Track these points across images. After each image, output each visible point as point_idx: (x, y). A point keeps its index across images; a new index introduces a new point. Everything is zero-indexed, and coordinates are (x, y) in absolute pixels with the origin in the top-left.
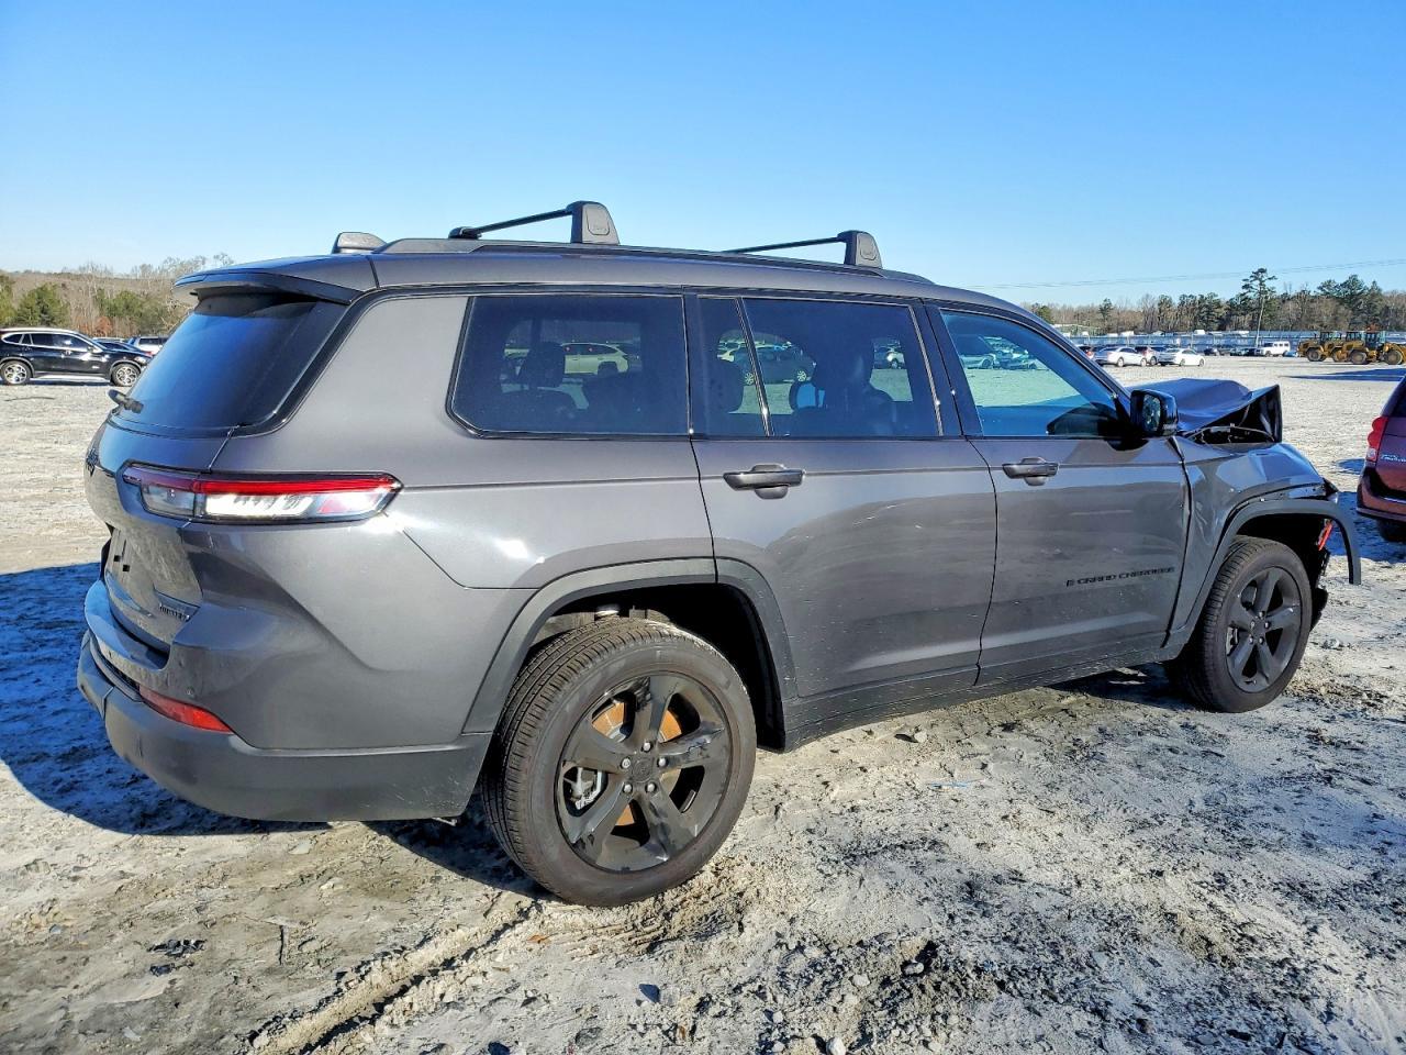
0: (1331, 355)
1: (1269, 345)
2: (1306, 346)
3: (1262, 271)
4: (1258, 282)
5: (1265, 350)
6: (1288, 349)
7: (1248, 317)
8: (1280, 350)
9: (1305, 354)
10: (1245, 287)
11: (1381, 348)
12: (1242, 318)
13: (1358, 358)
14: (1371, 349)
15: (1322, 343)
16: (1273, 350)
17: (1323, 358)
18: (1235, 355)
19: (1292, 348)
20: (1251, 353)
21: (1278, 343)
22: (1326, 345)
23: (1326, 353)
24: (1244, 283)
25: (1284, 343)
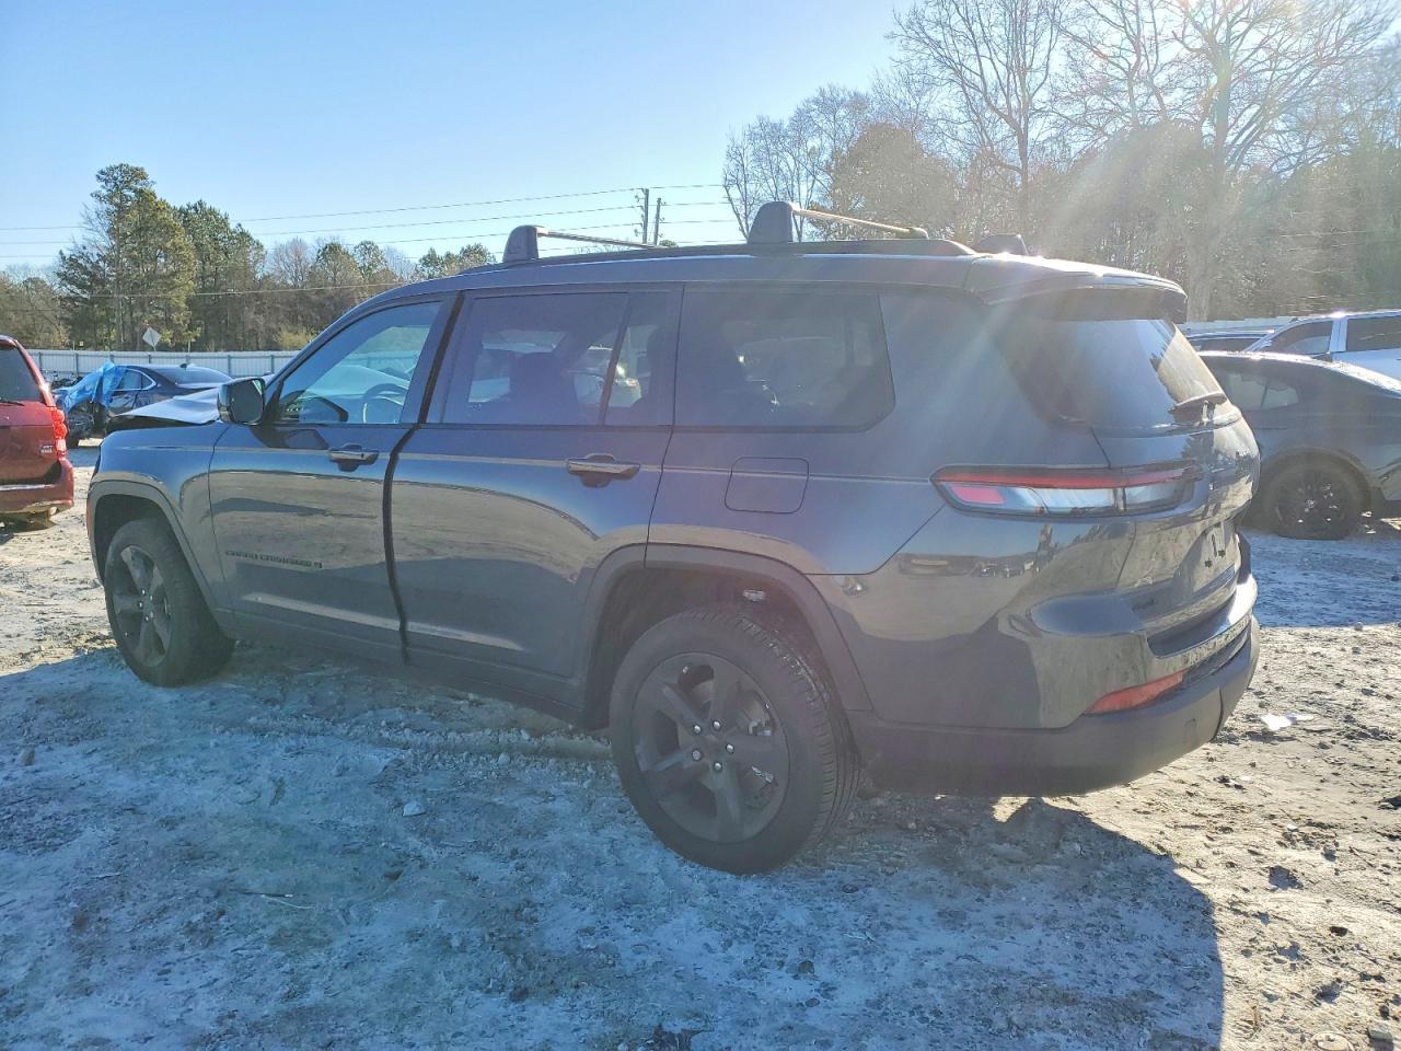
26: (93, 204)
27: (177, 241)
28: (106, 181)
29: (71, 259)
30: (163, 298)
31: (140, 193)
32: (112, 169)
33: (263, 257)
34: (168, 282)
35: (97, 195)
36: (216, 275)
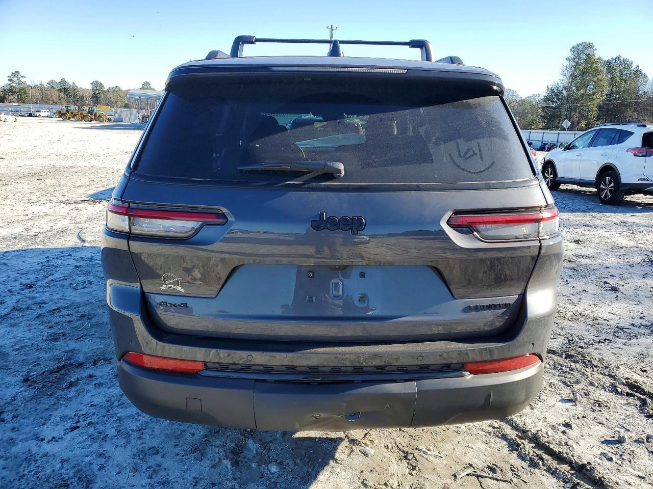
0: (73, 117)
1: (39, 111)
2: (60, 112)
3: (17, 72)
4: (16, 78)
5: (38, 114)
6: (49, 113)
7: (15, 96)
8: (46, 114)
9: (60, 117)
10: (10, 80)
11: (95, 114)
12: (12, 97)
13: (87, 119)
14: (92, 115)
15: (68, 111)
16: (42, 114)
17: (69, 118)
18: (22, 116)
19: (51, 113)
20: (30, 115)
21: (43, 110)
22: (70, 112)
23: (71, 116)
24: (9, 78)
25: (46, 110)
26: (566, 63)
27: (600, 77)
28: (574, 51)
29: (551, 89)
30: (586, 106)
31: (588, 55)
32: (578, 45)
33: (646, 82)
34: (590, 97)
35: (568, 59)
36: (618, 93)
